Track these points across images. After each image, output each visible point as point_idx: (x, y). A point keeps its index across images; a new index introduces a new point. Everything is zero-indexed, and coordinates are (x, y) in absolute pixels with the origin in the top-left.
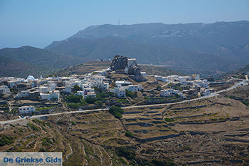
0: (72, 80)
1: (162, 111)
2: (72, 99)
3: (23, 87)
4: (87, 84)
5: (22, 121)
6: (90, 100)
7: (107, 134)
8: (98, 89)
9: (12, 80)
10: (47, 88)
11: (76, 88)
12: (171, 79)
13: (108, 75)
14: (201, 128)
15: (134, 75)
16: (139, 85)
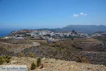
0: (66, 34)
1: (80, 39)
2: (65, 37)
3: (58, 35)
4: (68, 34)
5: (57, 40)
6: (68, 37)
7: (71, 43)
8: (70, 35)
9: (56, 33)
10: (61, 35)
11: (66, 35)
12: (82, 34)
13: (71, 33)
14: (87, 43)
15: (76, 33)
16: (76, 35)
